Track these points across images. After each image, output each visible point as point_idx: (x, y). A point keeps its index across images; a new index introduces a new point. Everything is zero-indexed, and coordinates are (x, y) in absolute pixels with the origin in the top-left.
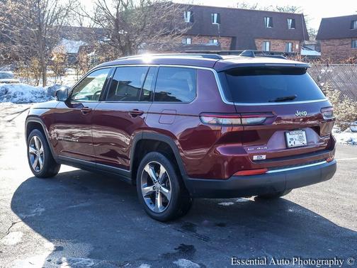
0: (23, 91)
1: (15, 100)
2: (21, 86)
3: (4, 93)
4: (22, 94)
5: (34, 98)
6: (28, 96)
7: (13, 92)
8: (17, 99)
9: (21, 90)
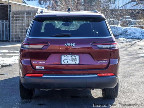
0: (136, 32)
1: (130, 37)
2: (135, 29)
3: (125, 32)
4: (135, 33)
5: (142, 36)
6: (138, 35)
7: (129, 32)
8: (131, 36)
9: (134, 31)
